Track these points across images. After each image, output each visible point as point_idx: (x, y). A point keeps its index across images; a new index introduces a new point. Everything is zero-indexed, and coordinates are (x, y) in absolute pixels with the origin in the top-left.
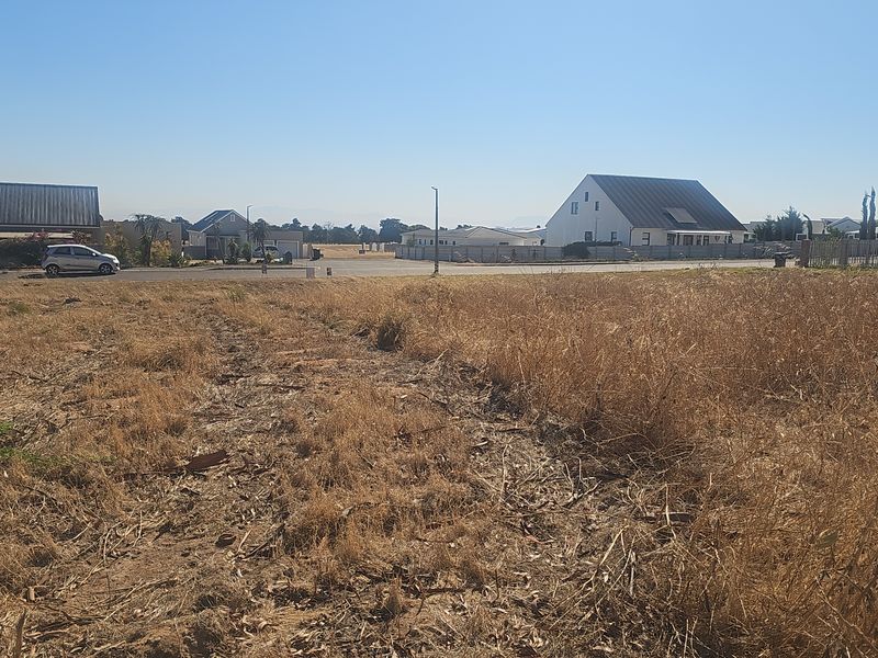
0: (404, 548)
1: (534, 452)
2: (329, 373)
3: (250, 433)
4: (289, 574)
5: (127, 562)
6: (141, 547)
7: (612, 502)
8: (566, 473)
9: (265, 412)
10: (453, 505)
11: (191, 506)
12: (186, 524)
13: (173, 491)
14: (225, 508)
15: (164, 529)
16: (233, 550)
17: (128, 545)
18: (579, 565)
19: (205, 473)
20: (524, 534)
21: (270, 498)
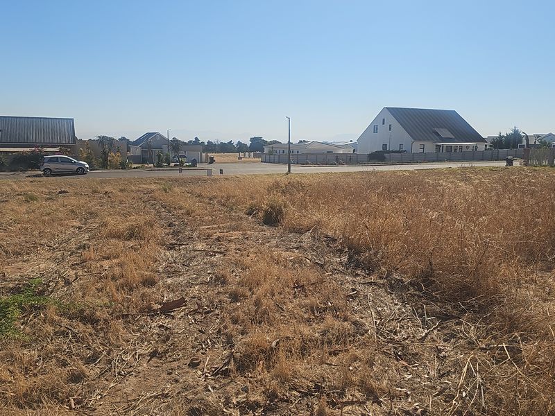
0: (319, 371)
1: (388, 299)
2: (237, 241)
3: (196, 285)
4: (246, 390)
5: (132, 379)
6: (140, 368)
7: (453, 336)
8: (414, 313)
9: (204, 270)
10: (342, 338)
11: (168, 338)
12: (166, 351)
13: (154, 325)
14: (190, 339)
15: (154, 354)
16: (200, 370)
17: (131, 366)
18: (441, 383)
19: (172, 314)
20: (398, 360)
21: (219, 332)
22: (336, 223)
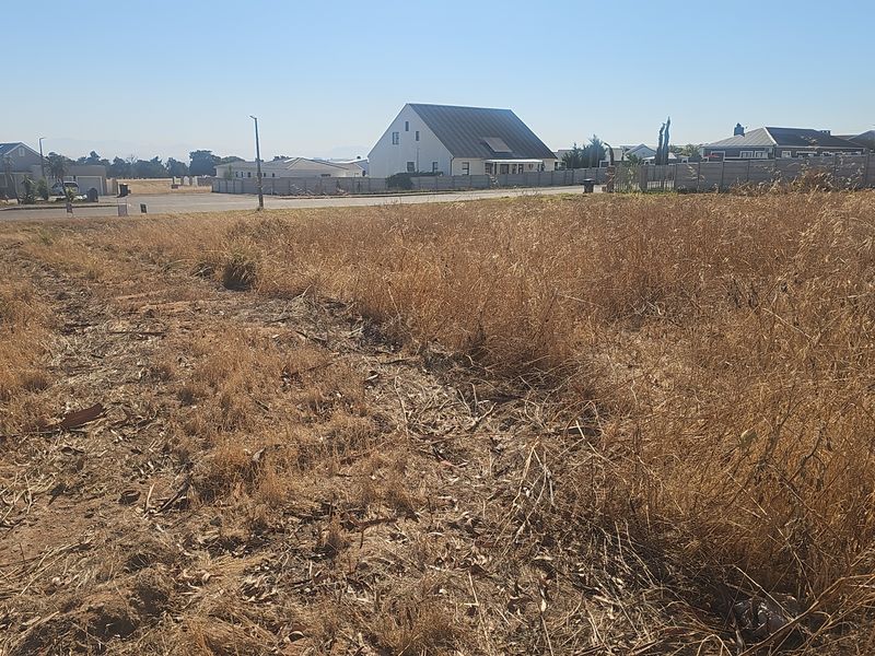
1: (422, 381)
2: (181, 315)
3: (121, 384)
4: (218, 524)
5: (26, 531)
6: (37, 513)
7: (512, 422)
8: (460, 398)
9: (129, 361)
10: (358, 439)
11: (80, 466)
12: (80, 485)
13: (54, 449)
14: (119, 463)
15: (58, 491)
16: (140, 506)
17: (20, 513)
18: (497, 483)
19: (83, 430)
20: (439, 461)
21: (166, 449)
22: (342, 281)
